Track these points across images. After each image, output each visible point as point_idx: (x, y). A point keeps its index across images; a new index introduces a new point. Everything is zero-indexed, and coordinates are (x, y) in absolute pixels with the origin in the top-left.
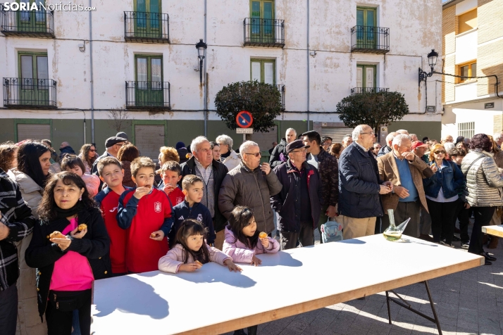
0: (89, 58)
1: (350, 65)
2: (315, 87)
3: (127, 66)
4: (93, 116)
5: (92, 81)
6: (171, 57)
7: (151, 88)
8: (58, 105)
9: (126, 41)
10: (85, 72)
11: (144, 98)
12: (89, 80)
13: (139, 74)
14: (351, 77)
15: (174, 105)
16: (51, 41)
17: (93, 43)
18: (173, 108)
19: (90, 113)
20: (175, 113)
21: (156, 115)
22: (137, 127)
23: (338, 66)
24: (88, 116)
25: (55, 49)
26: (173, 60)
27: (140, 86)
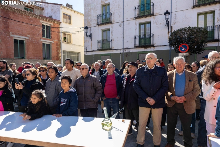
0: (122, 29)
3: (136, 29)
4: (123, 51)
5: (123, 38)
6: (154, 22)
7: (146, 37)
8: (112, 48)
9: (136, 19)
10: (121, 34)
11: (143, 42)
12: (122, 37)
13: (141, 32)
15: (155, 44)
16: (111, 25)
17: (124, 22)
18: (155, 45)
19: (122, 50)
20: (155, 47)
21: (147, 49)
22: (140, 55)
24: (122, 51)
25: (112, 27)
26: (155, 23)
27: (141, 37)
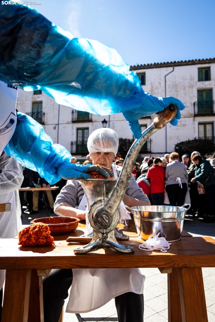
0: (57, 132)
1: (193, 124)
2: (170, 138)
3: (73, 134)
6: (93, 129)
7: (83, 144)
9: (73, 123)
10: (55, 139)
11: (80, 149)
12: (57, 142)
14: (195, 131)
17: (59, 125)
23: (185, 125)
27: (78, 143)
